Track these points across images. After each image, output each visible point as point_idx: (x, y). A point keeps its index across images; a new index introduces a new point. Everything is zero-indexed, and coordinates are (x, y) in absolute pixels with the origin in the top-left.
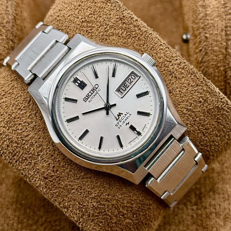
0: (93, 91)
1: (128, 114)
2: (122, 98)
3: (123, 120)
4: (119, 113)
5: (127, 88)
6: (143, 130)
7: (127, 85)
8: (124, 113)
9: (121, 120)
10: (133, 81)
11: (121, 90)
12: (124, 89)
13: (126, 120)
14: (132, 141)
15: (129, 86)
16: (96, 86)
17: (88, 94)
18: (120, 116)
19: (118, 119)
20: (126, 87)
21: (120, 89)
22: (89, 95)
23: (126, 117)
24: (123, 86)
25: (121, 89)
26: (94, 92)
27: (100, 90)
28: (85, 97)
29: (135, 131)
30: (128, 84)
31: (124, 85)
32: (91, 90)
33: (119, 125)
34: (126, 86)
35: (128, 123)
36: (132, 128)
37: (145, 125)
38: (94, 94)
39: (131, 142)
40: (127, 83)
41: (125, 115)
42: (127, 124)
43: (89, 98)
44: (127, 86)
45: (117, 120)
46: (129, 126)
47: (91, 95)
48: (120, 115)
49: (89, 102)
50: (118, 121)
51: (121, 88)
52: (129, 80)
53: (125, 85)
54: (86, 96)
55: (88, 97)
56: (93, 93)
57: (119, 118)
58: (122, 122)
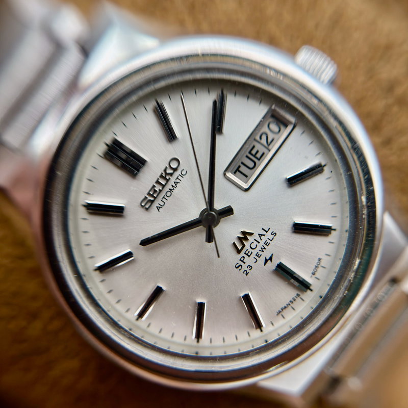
0: (165, 178)
1: (267, 232)
2: (246, 190)
3: (255, 252)
4: (244, 233)
5: (259, 159)
6: (313, 274)
7: (257, 152)
8: (257, 231)
9: (251, 250)
10: (273, 140)
11: (243, 169)
12: (251, 164)
13: (263, 249)
14: (285, 307)
15: (263, 154)
16: (174, 165)
17: (154, 186)
18: (247, 239)
19: (242, 248)
20: (257, 158)
21: (239, 167)
22: (157, 189)
23: (262, 243)
24: (247, 157)
25: (242, 166)
26: (168, 181)
27: (184, 173)
28: (146, 198)
29: (292, 281)
30: (262, 150)
31: (250, 152)
32: (161, 176)
33: (246, 265)
34: (255, 156)
35: (271, 259)
36: (283, 272)
37: (320, 259)
38: (169, 186)
39: (282, 309)
40: (258, 147)
41: (260, 235)
42: (266, 261)
43: (155, 198)
44: (258, 155)
45: (239, 252)
46: (272, 266)
47: (160, 191)
48: (245, 236)
49: (158, 208)
50: (242, 254)
51: (242, 163)
52: (264, 137)
53: (254, 152)
54: (149, 194)
55: (152, 196)
56: (166, 184)
57: (244, 246)
58: (254, 255)
